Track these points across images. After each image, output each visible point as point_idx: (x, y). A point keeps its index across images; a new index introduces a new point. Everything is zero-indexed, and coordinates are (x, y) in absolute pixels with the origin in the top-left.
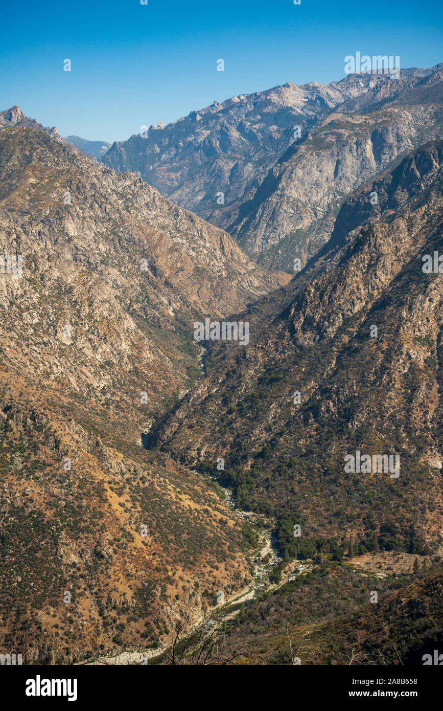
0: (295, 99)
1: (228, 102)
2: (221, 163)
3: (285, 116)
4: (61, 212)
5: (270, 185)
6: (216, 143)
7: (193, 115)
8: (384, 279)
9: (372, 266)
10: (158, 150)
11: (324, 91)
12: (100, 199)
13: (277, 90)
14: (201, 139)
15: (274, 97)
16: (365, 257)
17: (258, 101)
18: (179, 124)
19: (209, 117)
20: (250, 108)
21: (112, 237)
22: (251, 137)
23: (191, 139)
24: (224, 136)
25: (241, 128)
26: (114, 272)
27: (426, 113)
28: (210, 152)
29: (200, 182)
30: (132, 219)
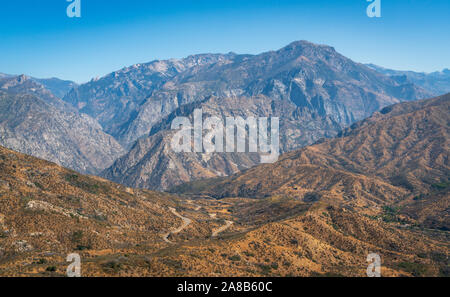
0: (161, 68)
1: (132, 67)
2: (122, 100)
3: (155, 77)
6: (122, 89)
7: (113, 74)
10: (95, 91)
11: (177, 64)
12: (58, 125)
14: (116, 86)
15: (151, 67)
18: (106, 78)
20: (140, 72)
22: (139, 87)
23: (111, 86)
24: (126, 86)
25: (134, 82)
27: (200, 85)
28: (119, 93)
29: (113, 109)
30: (71, 133)
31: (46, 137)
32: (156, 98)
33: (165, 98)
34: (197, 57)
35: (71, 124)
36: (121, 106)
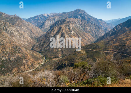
0: (46, 15)
1: (39, 15)
3: (45, 17)
4: (21, 26)
5: (44, 24)
7: (35, 16)
8: (55, 33)
9: (54, 32)
10: (32, 20)
11: (49, 14)
12: (26, 24)
13: (44, 14)
16: (53, 31)
17: (42, 15)
19: (37, 16)
21: (27, 28)
23: (35, 18)
25: (40, 18)
26: (27, 32)
27: (58, 17)
28: (37, 20)
29: (36, 23)
30: (29, 27)
31: (22, 28)
32: (48, 20)
33: (51, 20)
34: (53, 13)
35: (29, 25)
36: (38, 22)
